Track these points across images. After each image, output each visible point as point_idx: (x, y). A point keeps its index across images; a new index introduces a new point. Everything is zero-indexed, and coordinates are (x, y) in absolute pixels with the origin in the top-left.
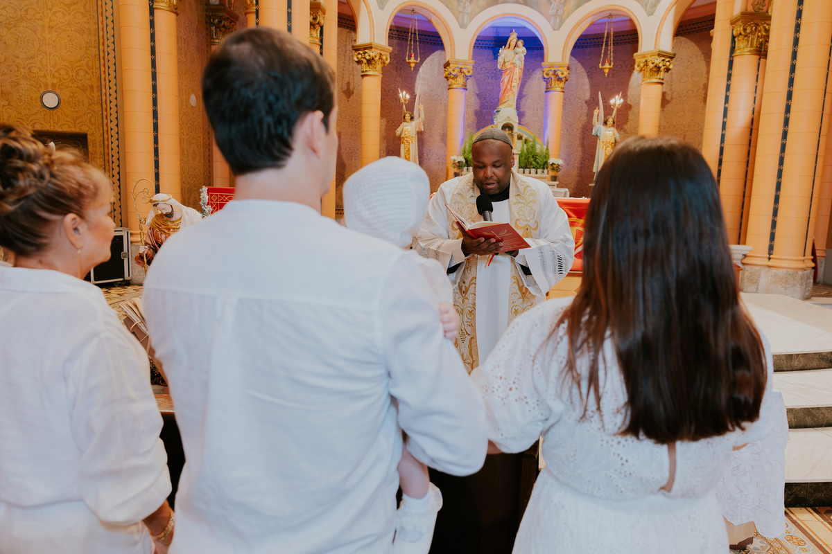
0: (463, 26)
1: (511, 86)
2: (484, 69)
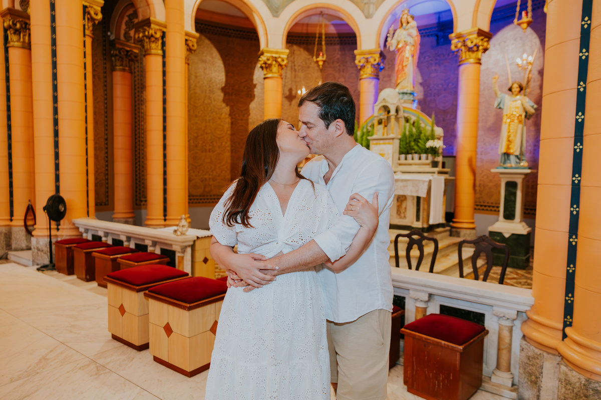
0: (368, 16)
1: (403, 67)
2: (427, 58)
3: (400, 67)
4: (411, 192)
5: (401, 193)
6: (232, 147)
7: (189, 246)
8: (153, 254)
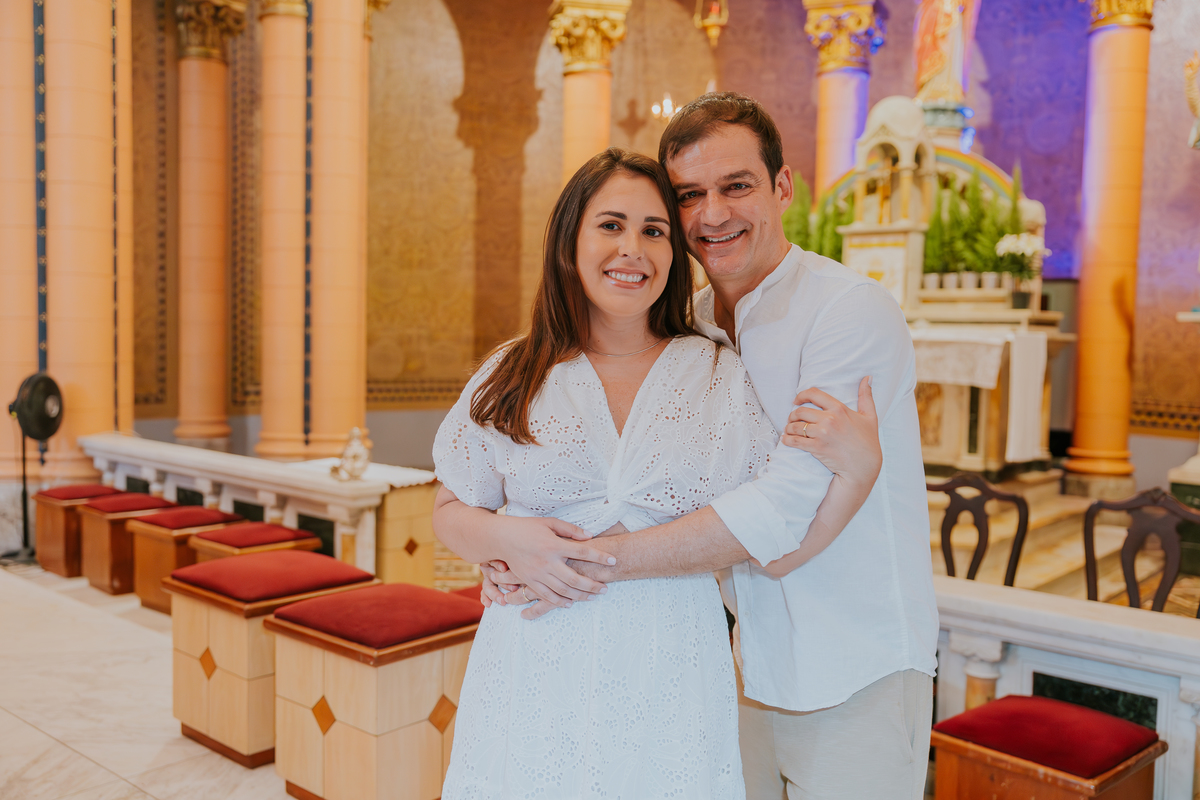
1: (935, 40)
3: (929, 39)
4: (954, 374)
5: (928, 378)
6: (478, 253)
7: (370, 509)
8: (277, 526)
